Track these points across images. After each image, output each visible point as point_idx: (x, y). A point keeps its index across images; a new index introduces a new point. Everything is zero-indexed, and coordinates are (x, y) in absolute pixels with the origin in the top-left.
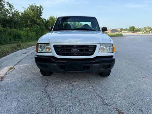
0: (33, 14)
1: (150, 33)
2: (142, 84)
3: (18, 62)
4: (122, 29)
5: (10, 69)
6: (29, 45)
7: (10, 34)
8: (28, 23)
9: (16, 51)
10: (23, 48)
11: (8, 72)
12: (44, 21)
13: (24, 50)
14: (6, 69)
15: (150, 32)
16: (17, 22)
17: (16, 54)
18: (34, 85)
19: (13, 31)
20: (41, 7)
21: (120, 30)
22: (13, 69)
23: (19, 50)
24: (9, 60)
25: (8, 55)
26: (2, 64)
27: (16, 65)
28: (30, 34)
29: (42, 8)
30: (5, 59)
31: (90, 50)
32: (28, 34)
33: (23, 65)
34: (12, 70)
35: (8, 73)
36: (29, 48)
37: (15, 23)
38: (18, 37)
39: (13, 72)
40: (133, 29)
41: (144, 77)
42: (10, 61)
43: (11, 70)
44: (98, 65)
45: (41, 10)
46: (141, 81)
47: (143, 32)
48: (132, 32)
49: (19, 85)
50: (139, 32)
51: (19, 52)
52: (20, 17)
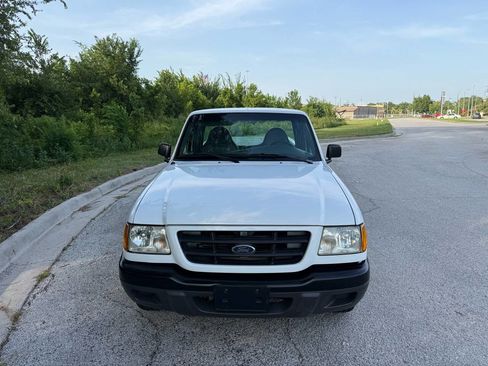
0: (107, 66)
1: (480, 117)
2: (455, 341)
3: (64, 250)
4: (391, 105)
5: (39, 281)
6: (96, 178)
7: (35, 135)
8: (92, 95)
9: (55, 205)
10: (80, 191)
11: (32, 291)
12: (143, 86)
13: (80, 199)
14: (25, 280)
15: (481, 114)
16: (58, 93)
17: (56, 217)
18: (116, 350)
19: (45, 124)
20: (134, 44)
21: (385, 107)
22: (49, 278)
23: (64, 199)
24: (36, 240)
25: (32, 219)
26: (14, 258)
27: (57, 260)
28: (98, 129)
29: (136, 49)
30: (24, 239)
31: (290, 246)
32: (91, 132)
33: (79, 261)
34: (47, 281)
35: (34, 297)
36: (96, 189)
37: (52, 95)
38: (61, 145)
39: (50, 290)
40: (425, 107)
41: (463, 310)
42: (38, 243)
43: (43, 285)
44: (316, 294)
45: (136, 53)
46: (451, 328)
47: (459, 116)
48: (423, 117)
49: (68, 346)
50: (445, 117)
51: (66, 207)
52: (67, 73)
